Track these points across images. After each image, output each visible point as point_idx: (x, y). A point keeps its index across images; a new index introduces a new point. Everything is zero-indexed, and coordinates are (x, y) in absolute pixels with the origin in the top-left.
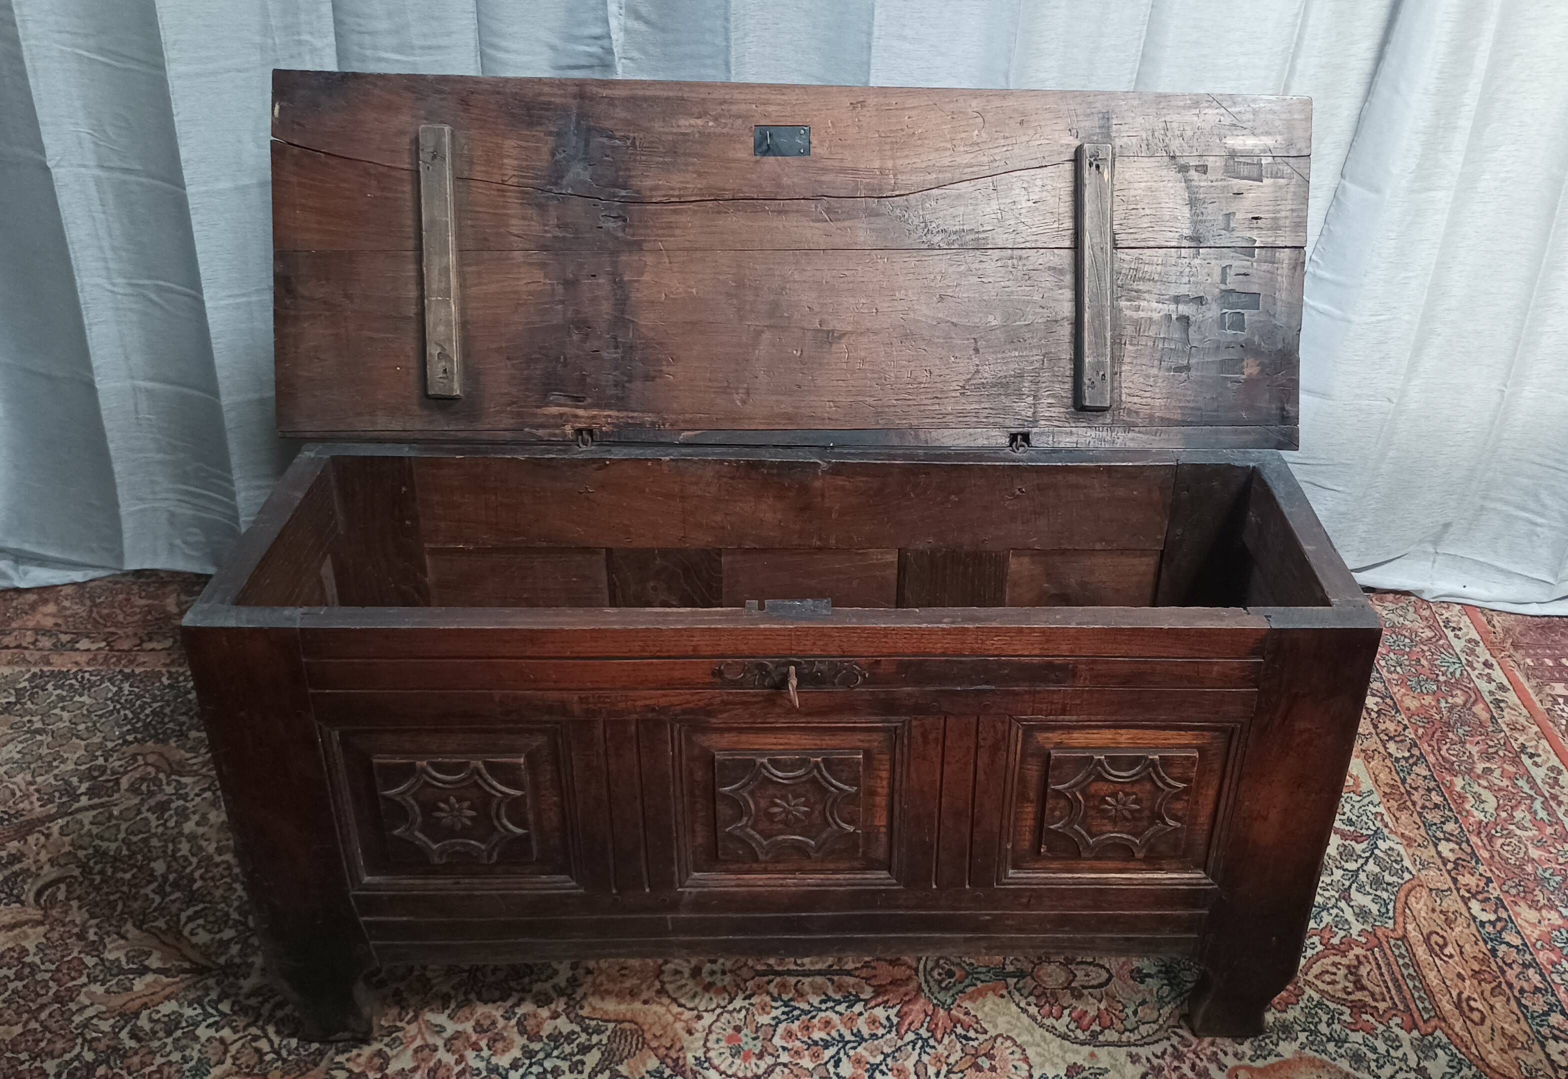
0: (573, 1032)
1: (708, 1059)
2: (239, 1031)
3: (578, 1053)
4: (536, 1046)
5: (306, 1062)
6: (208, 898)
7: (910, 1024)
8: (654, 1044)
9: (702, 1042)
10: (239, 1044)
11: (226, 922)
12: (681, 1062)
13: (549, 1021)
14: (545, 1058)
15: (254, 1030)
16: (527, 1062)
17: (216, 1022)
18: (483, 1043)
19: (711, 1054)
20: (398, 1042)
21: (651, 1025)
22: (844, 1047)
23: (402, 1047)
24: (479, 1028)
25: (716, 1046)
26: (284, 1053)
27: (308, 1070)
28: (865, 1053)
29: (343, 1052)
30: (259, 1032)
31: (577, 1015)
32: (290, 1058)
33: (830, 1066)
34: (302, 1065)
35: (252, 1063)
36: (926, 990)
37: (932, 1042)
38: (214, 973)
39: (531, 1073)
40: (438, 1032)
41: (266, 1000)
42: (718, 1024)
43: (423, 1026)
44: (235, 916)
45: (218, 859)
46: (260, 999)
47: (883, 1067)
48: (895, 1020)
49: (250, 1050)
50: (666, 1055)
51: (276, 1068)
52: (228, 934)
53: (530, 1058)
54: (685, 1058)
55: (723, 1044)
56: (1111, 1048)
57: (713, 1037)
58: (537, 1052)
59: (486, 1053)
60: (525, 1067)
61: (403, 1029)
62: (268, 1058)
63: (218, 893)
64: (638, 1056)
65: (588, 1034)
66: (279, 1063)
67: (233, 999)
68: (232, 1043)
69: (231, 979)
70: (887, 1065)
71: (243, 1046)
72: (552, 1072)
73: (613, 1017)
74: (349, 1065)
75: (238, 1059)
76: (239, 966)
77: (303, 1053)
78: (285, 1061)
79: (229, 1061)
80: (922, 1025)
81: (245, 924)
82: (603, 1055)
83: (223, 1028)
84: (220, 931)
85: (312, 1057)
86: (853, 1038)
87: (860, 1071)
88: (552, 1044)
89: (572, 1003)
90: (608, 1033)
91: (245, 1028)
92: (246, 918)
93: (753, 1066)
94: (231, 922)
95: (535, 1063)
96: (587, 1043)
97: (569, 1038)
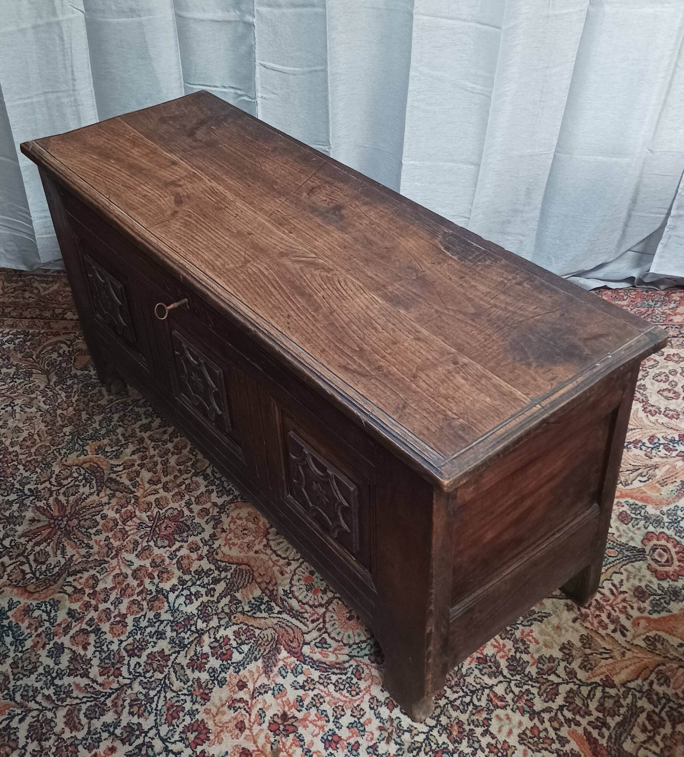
0: (210, 570)
1: (292, 592)
2: (13, 559)
3: (212, 584)
4: (187, 577)
6: (3, 474)
8: (259, 580)
9: (289, 581)
10: (12, 567)
11: (12, 490)
12: (275, 593)
13: (196, 562)
14: (192, 585)
15: (21, 559)
16: (181, 587)
18: (155, 574)
19: (294, 589)
20: (105, 570)
21: (259, 567)
23: (106, 574)
24: (154, 564)
25: (297, 584)
26: (38, 574)
27: (50, 585)
29: (72, 575)
30: (25, 560)
31: (214, 558)
32: (41, 577)
34: (47, 582)
35: (18, 579)
39: (182, 595)
40: (129, 565)
41: (30, 540)
42: (300, 569)
43: (120, 561)
44: (17, 486)
45: (11, 449)
46: (27, 539)
49: (19, 571)
50: (266, 588)
51: (32, 583)
52: (12, 497)
53: (183, 585)
54: (277, 590)
55: (302, 582)
56: (554, 600)
57: (296, 577)
58: (187, 581)
59: (156, 581)
60: (179, 590)
61: (109, 562)
62: (28, 576)
63: (9, 471)
64: (248, 588)
65: (219, 571)
66: (34, 580)
67: (11, 538)
69: (12, 525)
71: (15, 568)
72: (195, 595)
73: (235, 561)
74: (74, 584)
75: (11, 576)
76: (17, 518)
77: (49, 574)
78: (37, 579)
79: (6, 577)
81: (22, 491)
82: (227, 585)
84: (8, 495)
85: (54, 577)
88: (197, 576)
89: (211, 550)
90: (231, 571)
91: (17, 557)
92: (24, 487)
93: (319, 597)
95: (185, 589)
96: (218, 577)
97: (207, 573)
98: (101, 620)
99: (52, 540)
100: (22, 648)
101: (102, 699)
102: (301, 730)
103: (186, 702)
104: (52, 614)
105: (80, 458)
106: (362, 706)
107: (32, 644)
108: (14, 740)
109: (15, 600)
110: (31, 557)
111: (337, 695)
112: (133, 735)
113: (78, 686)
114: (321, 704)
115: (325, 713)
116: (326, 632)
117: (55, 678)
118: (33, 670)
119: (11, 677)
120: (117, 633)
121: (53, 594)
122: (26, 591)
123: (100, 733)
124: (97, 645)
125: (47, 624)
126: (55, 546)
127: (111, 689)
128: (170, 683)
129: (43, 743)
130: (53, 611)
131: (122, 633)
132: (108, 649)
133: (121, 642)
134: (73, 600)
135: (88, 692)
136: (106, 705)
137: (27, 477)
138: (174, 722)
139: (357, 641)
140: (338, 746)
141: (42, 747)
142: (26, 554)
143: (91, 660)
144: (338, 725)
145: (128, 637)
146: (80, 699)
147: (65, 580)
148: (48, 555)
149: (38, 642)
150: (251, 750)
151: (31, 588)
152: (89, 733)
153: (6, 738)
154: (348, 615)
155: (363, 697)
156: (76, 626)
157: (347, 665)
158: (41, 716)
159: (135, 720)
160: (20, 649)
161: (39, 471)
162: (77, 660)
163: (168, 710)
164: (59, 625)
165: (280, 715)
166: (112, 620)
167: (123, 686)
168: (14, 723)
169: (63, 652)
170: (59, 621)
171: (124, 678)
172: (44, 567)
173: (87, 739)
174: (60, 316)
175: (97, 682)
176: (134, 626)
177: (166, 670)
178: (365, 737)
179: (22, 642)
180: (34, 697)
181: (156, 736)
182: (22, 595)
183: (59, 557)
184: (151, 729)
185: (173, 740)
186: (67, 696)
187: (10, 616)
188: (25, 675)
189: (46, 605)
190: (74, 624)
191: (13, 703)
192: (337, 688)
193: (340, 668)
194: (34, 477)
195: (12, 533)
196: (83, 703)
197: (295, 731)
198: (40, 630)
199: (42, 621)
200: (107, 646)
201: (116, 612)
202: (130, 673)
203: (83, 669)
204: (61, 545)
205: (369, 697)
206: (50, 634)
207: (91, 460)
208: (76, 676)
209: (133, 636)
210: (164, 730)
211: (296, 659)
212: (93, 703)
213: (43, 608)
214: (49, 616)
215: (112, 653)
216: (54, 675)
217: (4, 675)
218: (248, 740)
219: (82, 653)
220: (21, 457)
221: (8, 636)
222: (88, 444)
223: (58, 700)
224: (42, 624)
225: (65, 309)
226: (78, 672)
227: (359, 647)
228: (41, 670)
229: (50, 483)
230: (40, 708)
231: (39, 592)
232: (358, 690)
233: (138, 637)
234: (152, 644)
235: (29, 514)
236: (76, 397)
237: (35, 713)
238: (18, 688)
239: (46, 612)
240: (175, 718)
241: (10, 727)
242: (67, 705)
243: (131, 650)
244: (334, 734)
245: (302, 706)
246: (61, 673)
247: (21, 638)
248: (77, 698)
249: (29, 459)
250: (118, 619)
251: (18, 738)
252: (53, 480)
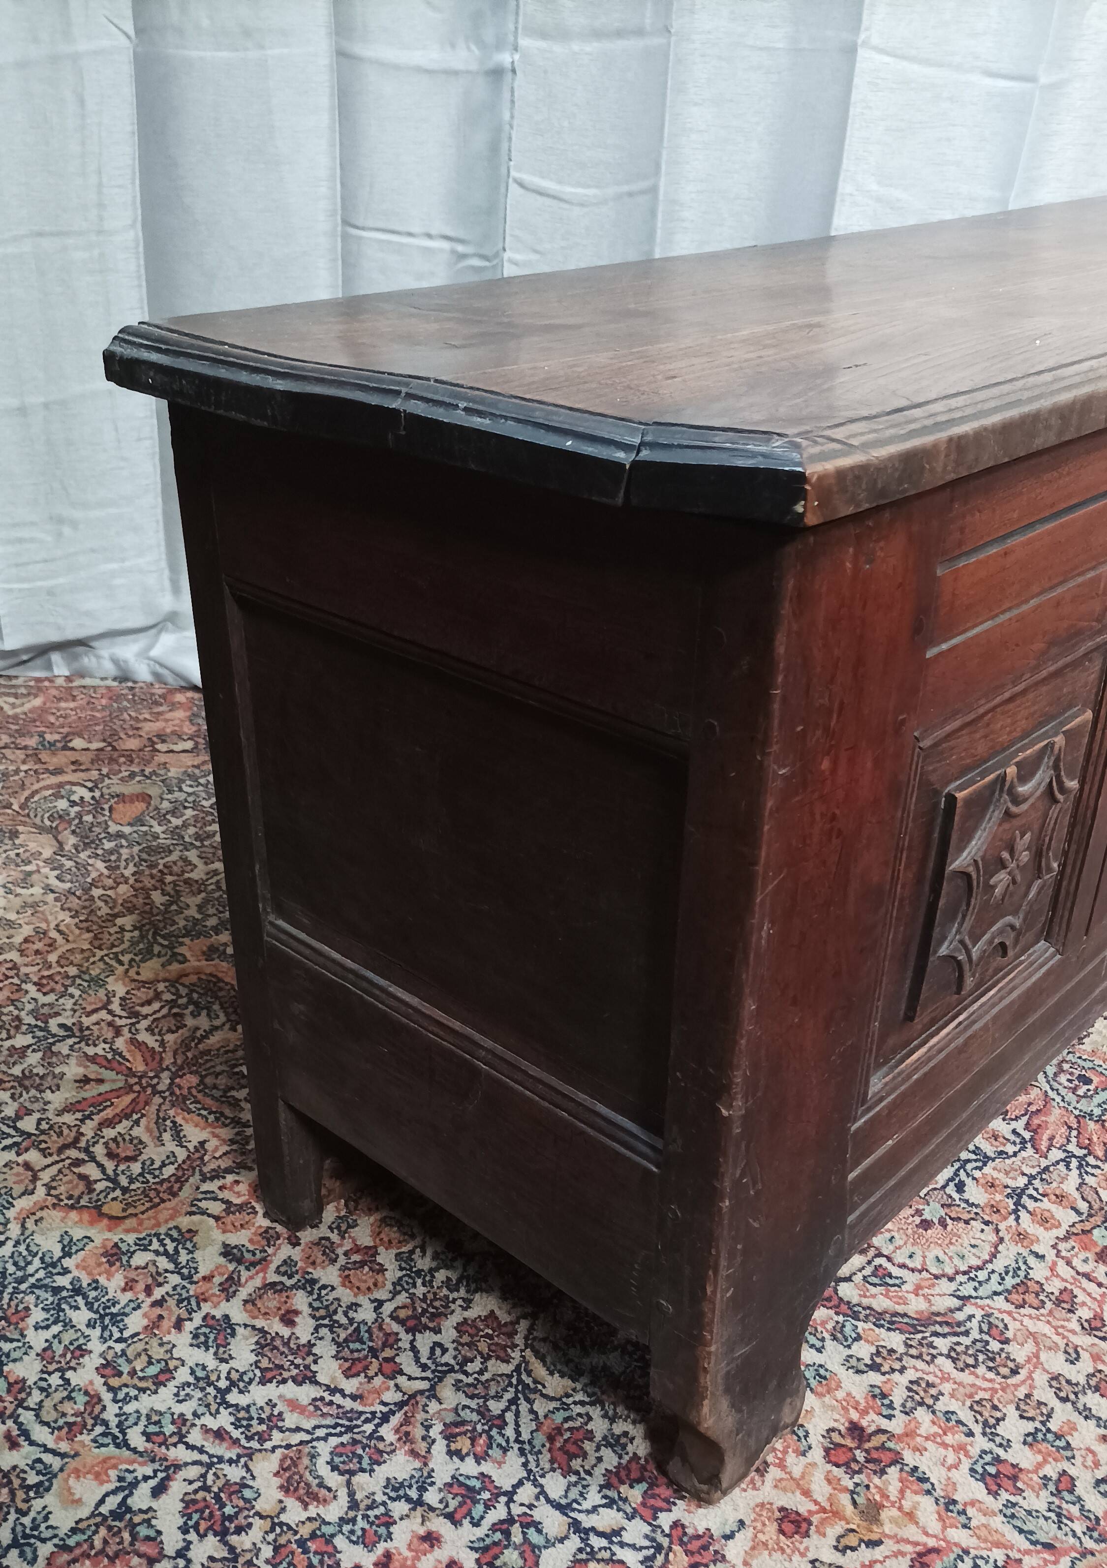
2: (51, 1155)
5: (158, 1192)
7: (1052, 1139)
10: (54, 1170)
11: (17, 1028)
15: (73, 1153)
17: (16, 1144)
22: (963, 1167)
26: (124, 1181)
27: (163, 1201)
28: (995, 1174)
29: (212, 1179)
30: (83, 1156)
32: (133, 1187)
33: (951, 1190)
34: (152, 1194)
35: (76, 1193)
36: (1058, 1099)
37: (1091, 1160)
38: (8, 1085)
41: (89, 1117)
44: (30, 1020)
46: (79, 1115)
47: (1031, 1191)
48: (1027, 1135)
49: (71, 1178)
51: (114, 1199)
52: (22, 1041)
62: (99, 1186)
66: (118, 1193)
67: (37, 1116)
68: (43, 1169)
69: (33, 1092)
70: (1036, 1190)
71: (60, 1171)
74: (226, 1195)
75: (55, 1188)
76: (42, 1078)
77: (152, 1181)
78: (125, 1190)
79: (41, 1191)
80: (1069, 1141)
81: (45, 1029)
83: (27, 1150)
84: (9, 1037)
85: (165, 1186)
86: (974, 1157)
87: (998, 1197)
91: (60, 1150)
92: (46, 1022)
94: (24, 1028)
98: (314, 1263)
99: (143, 1115)
100: (121, 1331)
101: (369, 1428)
102: (910, 1458)
103: (590, 1419)
104: (183, 1258)
105: (170, 968)
106: (1037, 1395)
107: (145, 1322)
108: (148, 1538)
109: (77, 1233)
110: (99, 1150)
111: (966, 1377)
112: (475, 1502)
113: (294, 1405)
114: (936, 1398)
115: (954, 1418)
116: (879, 1255)
117: (228, 1390)
118: (162, 1378)
119: (107, 1397)
120: (363, 1286)
121: (172, 1218)
122: (101, 1215)
123: (384, 1504)
124: (318, 1315)
125: (175, 1279)
126: (153, 1126)
127: (385, 1404)
128: (536, 1382)
129: (233, 1539)
130: (183, 1252)
131: (375, 1285)
132: (351, 1321)
133: (379, 1304)
134: (230, 1227)
135: (323, 1415)
136: (381, 1439)
137: (51, 1005)
138: (576, 1464)
139: (964, 1268)
140: (1019, 1484)
141: (232, 1549)
142: (83, 1144)
143: (310, 1345)
144: (998, 1440)
145: (395, 1294)
146: (308, 1432)
147: (198, 1188)
148: (141, 1142)
149: (161, 1317)
150: (802, 1510)
151: (115, 1209)
152: (354, 1505)
153: (126, 1535)
154: (917, 1220)
155: (1030, 1377)
156: (251, 1278)
157: (960, 1316)
158: (210, 1477)
159: (469, 1467)
160: (117, 1335)
161: (77, 993)
162: (276, 1348)
163: (551, 1439)
164: (207, 1279)
165: (843, 1429)
166: (342, 1260)
167: (413, 1396)
168: (141, 1498)
169: (233, 1334)
170: (203, 1271)
171: (410, 1378)
172: (136, 1168)
173: (353, 1521)
174: (59, 745)
175: (342, 1392)
176: (401, 1269)
177: (516, 1355)
178: (1078, 1461)
179: (117, 1319)
180: (181, 1438)
181: (537, 1498)
182: (92, 1223)
183: (171, 1145)
184: (520, 1483)
185: (587, 1505)
186: (270, 1429)
187: (72, 1268)
188: (143, 1390)
189: (161, 1241)
190: (245, 1274)
191: (126, 1453)
192: (961, 1364)
193: (947, 1324)
194: (69, 1003)
195: (36, 1106)
196: (318, 1439)
197: (897, 1460)
198: (158, 1293)
199: (159, 1274)
200: (346, 1314)
201: (347, 1245)
202: (424, 1367)
203: (297, 1366)
204: (168, 1123)
205: (1046, 1377)
206: (188, 1299)
207: (198, 972)
208: (284, 1381)
209: (407, 1291)
210: (555, 1484)
211: (831, 1312)
212: (345, 1439)
213: (155, 1245)
214: (177, 1264)
215: (363, 1328)
216: (223, 1384)
217: (86, 1393)
218: (784, 1490)
219: (285, 1332)
220: (24, 970)
221: (77, 1308)
222: (182, 944)
223: (249, 1439)
224: (161, 1280)
225: (68, 735)
226: (286, 1375)
227: (970, 1279)
228: (183, 1375)
229: (110, 1012)
230: (205, 1458)
231: (136, 1215)
232: (1011, 1365)
233: (420, 1290)
234: (460, 1302)
235: (73, 1070)
236: (132, 869)
237: (193, 1472)
238: (132, 1420)
239: (166, 1253)
240: (576, 1456)
241: (129, 1510)
242: (273, 1450)
243: (409, 1318)
244: (997, 1460)
245: (891, 1406)
246: (241, 1379)
247: (114, 1310)
248: (298, 1429)
249: (46, 973)
250: (356, 1257)
251: (159, 1533)
252: (115, 1006)
